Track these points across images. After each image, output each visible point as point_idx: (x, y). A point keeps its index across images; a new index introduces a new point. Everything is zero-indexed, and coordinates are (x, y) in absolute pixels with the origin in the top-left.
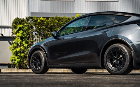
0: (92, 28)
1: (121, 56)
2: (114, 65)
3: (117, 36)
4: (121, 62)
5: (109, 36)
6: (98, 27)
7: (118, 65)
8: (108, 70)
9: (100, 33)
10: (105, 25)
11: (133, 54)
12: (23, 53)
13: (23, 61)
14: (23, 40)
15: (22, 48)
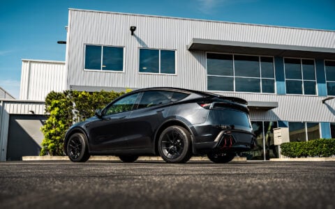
0: (145, 106)
1: (179, 141)
2: (170, 152)
3: (175, 117)
4: (178, 148)
5: (165, 116)
6: (152, 105)
7: (175, 152)
8: (164, 157)
9: (154, 113)
10: (161, 103)
11: (192, 138)
12: (59, 135)
13: (58, 146)
14: (58, 120)
15: (58, 129)
